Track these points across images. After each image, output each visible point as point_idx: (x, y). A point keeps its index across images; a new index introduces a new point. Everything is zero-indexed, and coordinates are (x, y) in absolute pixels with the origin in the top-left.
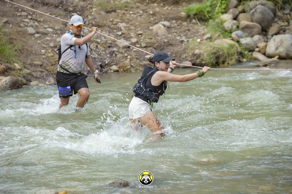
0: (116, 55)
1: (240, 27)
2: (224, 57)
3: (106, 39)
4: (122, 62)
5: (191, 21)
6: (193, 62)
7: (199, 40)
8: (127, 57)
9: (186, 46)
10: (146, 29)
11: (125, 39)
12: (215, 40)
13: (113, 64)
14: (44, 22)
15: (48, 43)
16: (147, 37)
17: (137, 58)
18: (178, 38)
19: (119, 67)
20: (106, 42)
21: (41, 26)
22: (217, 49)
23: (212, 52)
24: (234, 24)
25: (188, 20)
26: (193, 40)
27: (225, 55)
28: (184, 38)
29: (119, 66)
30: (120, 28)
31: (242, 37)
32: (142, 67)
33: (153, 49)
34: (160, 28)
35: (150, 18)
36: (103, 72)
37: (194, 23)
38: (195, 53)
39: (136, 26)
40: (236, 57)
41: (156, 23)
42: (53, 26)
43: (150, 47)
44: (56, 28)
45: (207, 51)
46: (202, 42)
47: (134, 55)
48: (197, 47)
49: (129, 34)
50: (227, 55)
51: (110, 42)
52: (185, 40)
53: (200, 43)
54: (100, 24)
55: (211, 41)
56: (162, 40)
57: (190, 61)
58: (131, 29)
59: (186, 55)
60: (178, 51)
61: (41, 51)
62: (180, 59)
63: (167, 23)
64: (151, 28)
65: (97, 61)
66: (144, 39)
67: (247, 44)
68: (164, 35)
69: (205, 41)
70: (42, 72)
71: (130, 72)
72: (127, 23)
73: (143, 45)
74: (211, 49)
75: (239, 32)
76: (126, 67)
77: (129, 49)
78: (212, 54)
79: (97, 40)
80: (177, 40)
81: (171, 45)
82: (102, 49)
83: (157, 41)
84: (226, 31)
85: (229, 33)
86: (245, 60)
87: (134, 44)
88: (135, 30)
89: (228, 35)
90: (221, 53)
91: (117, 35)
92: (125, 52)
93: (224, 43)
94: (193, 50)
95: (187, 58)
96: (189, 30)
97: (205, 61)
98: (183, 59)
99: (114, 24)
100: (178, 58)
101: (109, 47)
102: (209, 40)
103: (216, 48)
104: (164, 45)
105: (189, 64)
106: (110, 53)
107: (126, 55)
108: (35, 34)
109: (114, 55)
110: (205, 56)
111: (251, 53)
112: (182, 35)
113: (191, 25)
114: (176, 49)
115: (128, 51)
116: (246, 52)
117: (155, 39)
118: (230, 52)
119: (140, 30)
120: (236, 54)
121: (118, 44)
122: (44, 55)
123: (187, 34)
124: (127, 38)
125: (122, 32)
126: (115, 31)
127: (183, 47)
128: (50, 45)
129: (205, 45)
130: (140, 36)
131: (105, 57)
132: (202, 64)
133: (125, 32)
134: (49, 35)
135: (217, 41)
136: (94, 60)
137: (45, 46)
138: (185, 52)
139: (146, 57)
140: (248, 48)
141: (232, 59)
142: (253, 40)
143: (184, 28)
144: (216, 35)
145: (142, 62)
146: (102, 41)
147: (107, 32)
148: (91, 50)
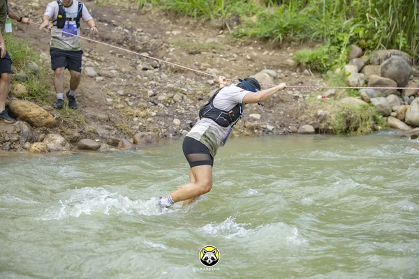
1: (369, 83)
2: (356, 122)
3: (195, 89)
5: (301, 71)
6: (317, 126)
7: (319, 97)
9: (303, 104)
12: (341, 97)
14: (105, 61)
15: (115, 89)
18: (290, 92)
20: (195, 93)
21: (103, 66)
22: (347, 110)
23: (341, 113)
24: (362, 79)
25: (298, 70)
26: (311, 96)
27: (357, 119)
28: (297, 94)
30: (211, 75)
31: (373, 97)
32: (247, 131)
33: (260, 105)
34: (264, 78)
35: (248, 65)
37: (306, 75)
38: (319, 114)
40: (371, 122)
41: (257, 72)
42: (118, 68)
44: (123, 70)
45: (335, 112)
46: (324, 99)
48: (319, 106)
50: (360, 120)
51: (201, 92)
52: (301, 96)
53: (322, 101)
54: (182, 69)
55: (335, 99)
57: (312, 125)
59: (305, 116)
60: (293, 111)
61: (106, 100)
62: (297, 121)
63: (273, 72)
65: (185, 118)
67: (381, 106)
69: (328, 99)
70: (110, 130)
72: (219, 68)
74: (339, 109)
75: (370, 90)
78: (341, 116)
79: (183, 89)
80: (288, 95)
81: (282, 101)
82: (191, 102)
85: (354, 90)
86: (380, 128)
89: (353, 93)
90: (352, 116)
91: (208, 83)
93: (356, 103)
94: (315, 109)
95: (307, 121)
96: (302, 83)
97: (332, 126)
98: (301, 121)
99: (201, 70)
100: (294, 120)
101: (200, 99)
102: (333, 98)
103: (346, 108)
104: (273, 101)
105: (311, 129)
108: (96, 76)
110: (333, 118)
111: (385, 118)
112: (294, 89)
113: (302, 76)
114: (292, 107)
116: (380, 117)
118: (363, 115)
120: (370, 119)
122: (111, 105)
123: (300, 88)
125: (214, 80)
126: (203, 78)
127: (299, 105)
128: (118, 92)
129: (330, 104)
132: (328, 130)
134: (115, 79)
135: (344, 99)
136: (180, 116)
137: (112, 93)
138: (304, 112)
139: (251, 115)
140: (383, 112)
141: (366, 125)
142: (388, 101)
143: (294, 79)
144: (341, 92)
145: (246, 123)
146: (189, 91)
147: (193, 79)
148: (175, 102)
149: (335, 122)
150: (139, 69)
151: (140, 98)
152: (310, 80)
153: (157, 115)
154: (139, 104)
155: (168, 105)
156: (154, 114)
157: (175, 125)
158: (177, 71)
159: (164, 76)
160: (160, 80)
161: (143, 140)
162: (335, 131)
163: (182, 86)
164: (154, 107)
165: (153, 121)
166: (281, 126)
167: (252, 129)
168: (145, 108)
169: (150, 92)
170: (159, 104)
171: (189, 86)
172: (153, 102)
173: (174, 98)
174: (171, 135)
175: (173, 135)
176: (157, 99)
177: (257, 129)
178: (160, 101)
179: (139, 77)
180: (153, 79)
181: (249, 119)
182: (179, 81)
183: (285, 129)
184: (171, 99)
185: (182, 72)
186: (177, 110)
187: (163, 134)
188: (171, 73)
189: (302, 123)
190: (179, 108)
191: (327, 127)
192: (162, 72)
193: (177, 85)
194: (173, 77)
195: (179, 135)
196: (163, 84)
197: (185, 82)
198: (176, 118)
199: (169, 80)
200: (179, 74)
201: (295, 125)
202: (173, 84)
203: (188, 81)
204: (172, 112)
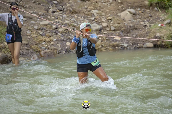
5: (153, 9)
6: (155, 43)
7: (160, 25)
9: (149, 30)
10: (115, 15)
11: (97, 24)
14: (29, 8)
15: (33, 26)
16: (116, 22)
17: (107, 40)
18: (142, 23)
23: (171, 35)
25: (151, 8)
26: (155, 25)
28: (147, 23)
30: (93, 14)
32: (111, 47)
33: (121, 32)
34: (127, 14)
35: (118, 6)
37: (156, 11)
38: (157, 36)
41: (124, 10)
42: (37, 12)
43: (118, 30)
44: (40, 13)
45: (167, 34)
47: (104, 37)
48: (158, 31)
49: (100, 19)
52: (148, 25)
53: (161, 27)
54: (76, 11)
55: (170, 26)
56: (128, 25)
57: (152, 42)
58: (102, 16)
60: (142, 34)
61: (27, 33)
62: (143, 40)
63: (132, 11)
64: (119, 14)
66: (113, 23)
68: (130, 21)
69: (165, 26)
70: (28, 50)
71: (101, 51)
72: (99, 10)
73: (113, 28)
76: (98, 46)
77: (100, 32)
79: (74, 24)
80: (141, 24)
83: (124, 26)
87: (105, 27)
88: (106, 16)
91: (91, 20)
94: (155, 33)
97: (165, 43)
99: (88, 11)
102: (168, 25)
104: (130, 29)
105: (151, 45)
112: (145, 21)
113: (153, 12)
114: (140, 32)
115: (100, 34)
117: (122, 24)
119: (110, 16)
122: (30, 36)
123: (150, 20)
124: (99, 23)
125: (95, 17)
126: (89, 16)
127: (146, 31)
128: (34, 28)
129: (165, 29)
130: (110, 21)
132: (162, 45)
133: (97, 17)
134: (34, 19)
136: (71, 40)
137: (31, 28)
139: (115, 38)
143: (147, 14)
145: (111, 43)
146: (78, 25)
147: (82, 17)
148: (69, 32)
150: (50, 12)
151: (48, 30)
152: (158, 14)
153: (57, 40)
154: (46, 34)
155: (64, 34)
156: (55, 40)
157: (67, 46)
158: (74, 12)
159: (65, 16)
160: (61, 19)
161: (46, 55)
162: (167, 46)
163: (74, 22)
164: (56, 35)
165: (54, 44)
166: (133, 44)
167: (114, 46)
168: (50, 36)
169: (54, 27)
170: (59, 34)
171: (79, 22)
172: (55, 33)
174: (64, 52)
175: (66, 52)
176: (58, 31)
177: (117, 46)
178: (59, 32)
179: (49, 17)
180: (57, 19)
181: (113, 41)
182: (73, 19)
183: (135, 46)
184: (67, 30)
185: (76, 13)
186: (69, 37)
187: (59, 51)
188: (70, 14)
189: (147, 41)
190: (70, 36)
191: (161, 43)
192: (64, 14)
193: (71, 21)
194: (70, 17)
195: (69, 51)
196: (63, 21)
197: (77, 19)
198: (68, 42)
199: (67, 19)
200: (74, 15)
201: (142, 43)
202: (69, 21)
203: (79, 19)
204: (66, 38)
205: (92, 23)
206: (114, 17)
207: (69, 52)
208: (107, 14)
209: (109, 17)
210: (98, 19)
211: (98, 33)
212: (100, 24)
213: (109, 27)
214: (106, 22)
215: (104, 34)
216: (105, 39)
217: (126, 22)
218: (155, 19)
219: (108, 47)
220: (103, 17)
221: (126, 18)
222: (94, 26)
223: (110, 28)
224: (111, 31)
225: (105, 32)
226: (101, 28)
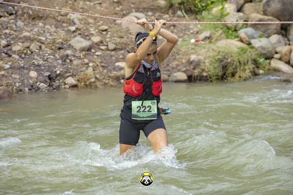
0: (71, 61)
2: (234, 66)
3: (54, 37)
4: (82, 71)
5: (174, 13)
6: (189, 73)
7: (193, 41)
8: (87, 64)
9: (175, 49)
10: (112, 23)
11: (82, 37)
12: (217, 40)
13: (69, 74)
16: (116, 35)
17: (103, 66)
19: (78, 80)
20: (54, 42)
22: (223, 54)
23: (217, 58)
24: (241, 18)
25: (170, 11)
26: (184, 40)
27: (235, 63)
29: (77, 77)
30: (73, 21)
31: (253, 38)
32: (112, 81)
33: (127, 52)
35: (115, 8)
36: (54, 87)
37: (179, 17)
38: (192, 59)
39: (96, 19)
40: (250, 66)
41: (124, 16)
43: (121, 49)
45: (209, 56)
46: (198, 43)
47: (98, 61)
48: (192, 51)
49: (86, 29)
50: (238, 64)
51: (61, 40)
53: (195, 45)
54: (41, 15)
55: (210, 42)
57: (184, 72)
58: (89, 24)
59: (176, 62)
62: (168, 68)
63: (141, 15)
64: (118, 21)
65: (43, 70)
66: (111, 37)
67: (263, 48)
69: (203, 42)
71: (96, 87)
72: (82, 13)
73: (112, 46)
74: (215, 53)
75: (250, 30)
76: (89, 79)
77: (89, 52)
78: (216, 61)
79: (40, 38)
82: (50, 51)
83: (131, 41)
84: (228, 28)
85: (233, 31)
86: (261, 72)
87: (98, 44)
88: (95, 24)
89: (231, 35)
90: (229, 60)
91: (69, 30)
92: (85, 56)
93: (232, 45)
94: (187, 54)
95: (179, 68)
96: (174, 26)
97: (207, 72)
98: (173, 68)
99: (62, 16)
100: (165, 68)
101: (60, 49)
102: (208, 41)
103: (222, 52)
105: (184, 76)
106: (62, 58)
107: (86, 61)
109: (68, 61)
110: (207, 64)
111: (268, 61)
113: (175, 19)
115: (88, 56)
116: (262, 60)
117: (128, 38)
118: (241, 59)
119: (103, 25)
120: (250, 63)
121: (72, 45)
124: (85, 36)
125: (76, 26)
126: (64, 25)
129: (204, 48)
130: (104, 33)
131: (56, 65)
132: (203, 76)
133: (81, 26)
135: (220, 42)
136: (38, 68)
138: (175, 58)
139: (117, 64)
140: (265, 54)
141: (245, 70)
142: (270, 42)
144: (217, 34)
145: (111, 73)
146: (48, 40)
147: (53, 27)
148: (32, 53)
149: (210, 68)
152: (184, 22)
153: (11, 68)
155: (23, 56)
156: (7, 66)
157: (31, 78)
158: (35, 18)
159: (20, 23)
160: (15, 29)
162: (210, 77)
163: (39, 34)
164: (8, 59)
165: (6, 74)
167: (117, 79)
169: (3, 42)
170: (13, 56)
171: (48, 34)
172: (6, 54)
173: (31, 47)
174: (27, 89)
175: (29, 89)
176: (11, 50)
177: (123, 79)
178: (14, 52)
180: (7, 28)
181: (114, 69)
182: (36, 29)
184: (28, 49)
185: (40, 18)
186: (33, 61)
187: (18, 89)
188: (29, 20)
189: (174, 70)
190: (35, 59)
191: (201, 73)
192: (18, 20)
193: (34, 33)
194: (30, 25)
195: (36, 89)
196: (19, 33)
197: (44, 29)
198: (33, 70)
199: (25, 28)
200: (37, 21)
201: (165, 72)
202: (30, 32)
203: (47, 28)
204: (28, 64)
205: (73, 35)
206: (111, 26)
207: (36, 91)
208: (96, 21)
209: (101, 26)
210: (82, 30)
211: (85, 54)
212: (88, 38)
213: (105, 43)
214: (99, 35)
215: (96, 57)
216: (99, 65)
217: (132, 35)
218: (182, 31)
219: (107, 81)
220: (91, 27)
221: (131, 28)
222: (78, 42)
223: (107, 46)
224: (109, 50)
225: (97, 53)
226: (90, 45)
